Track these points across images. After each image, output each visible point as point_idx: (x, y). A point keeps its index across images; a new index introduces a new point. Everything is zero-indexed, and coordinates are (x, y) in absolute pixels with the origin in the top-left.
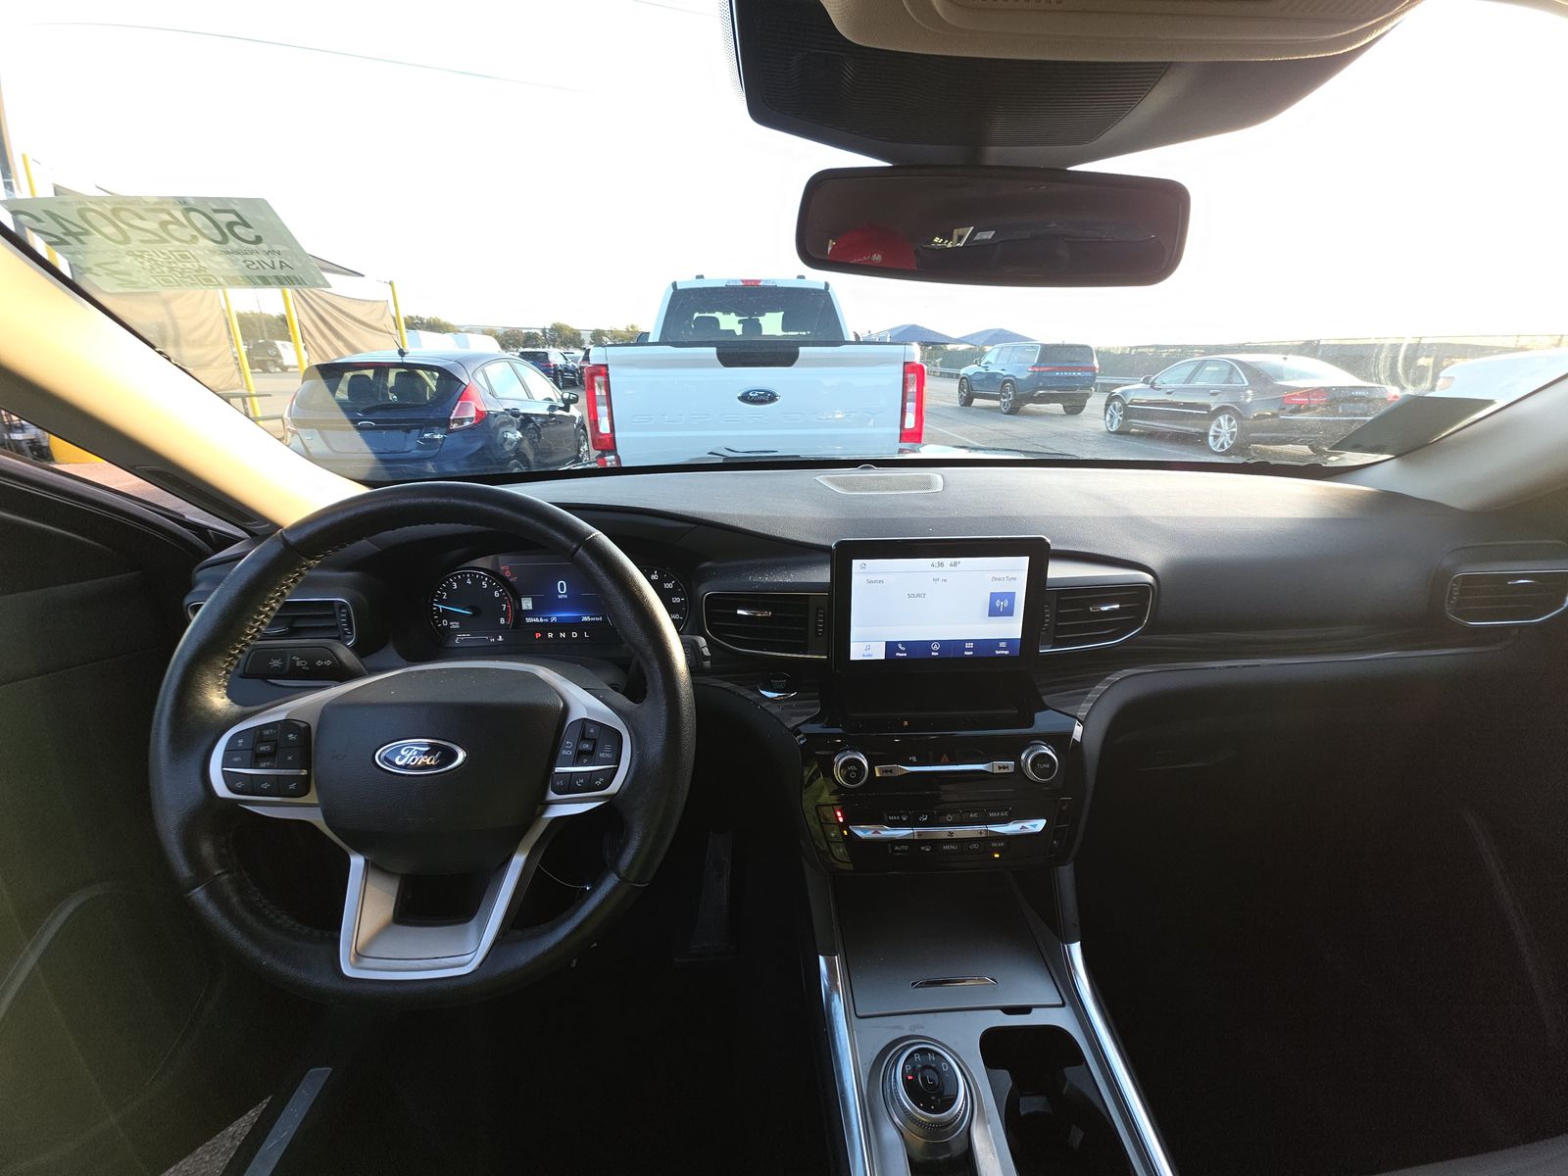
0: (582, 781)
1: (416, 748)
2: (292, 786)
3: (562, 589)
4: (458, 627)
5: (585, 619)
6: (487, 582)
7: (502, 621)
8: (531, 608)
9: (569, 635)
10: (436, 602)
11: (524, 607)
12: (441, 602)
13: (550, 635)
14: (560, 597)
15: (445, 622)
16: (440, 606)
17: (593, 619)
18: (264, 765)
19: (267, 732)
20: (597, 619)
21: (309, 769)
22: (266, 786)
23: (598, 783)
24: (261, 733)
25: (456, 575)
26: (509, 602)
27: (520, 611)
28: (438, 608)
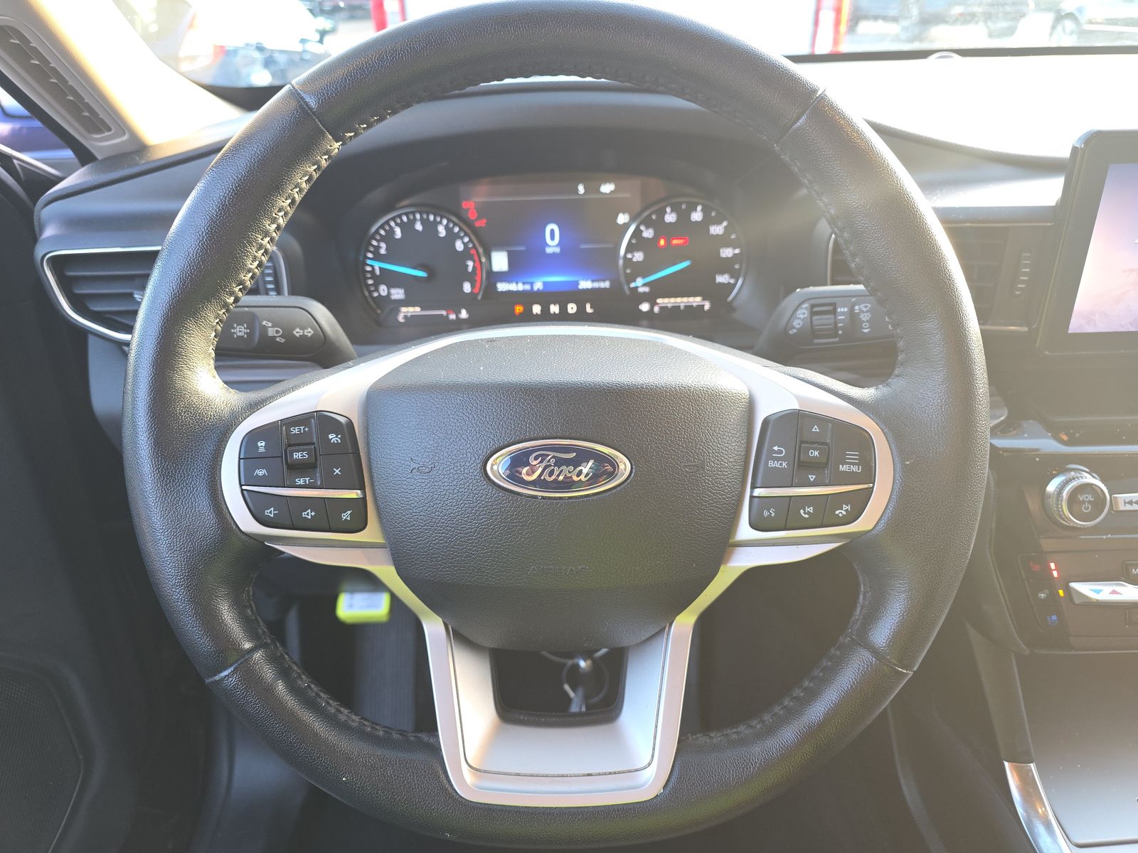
0: (811, 510)
1: (552, 454)
2: (346, 516)
3: (552, 238)
4: (402, 296)
5: (584, 285)
6: (446, 227)
7: (467, 287)
8: (506, 268)
9: (563, 309)
10: (370, 258)
11: (496, 268)
12: (378, 257)
13: (537, 309)
14: (548, 250)
15: (383, 290)
16: (377, 264)
17: (596, 285)
18: (301, 481)
19: (295, 430)
20: (603, 285)
21: (362, 488)
22: (308, 514)
23: (840, 513)
24: (288, 431)
25: (400, 216)
26: (476, 258)
27: (490, 273)
28: (372, 266)
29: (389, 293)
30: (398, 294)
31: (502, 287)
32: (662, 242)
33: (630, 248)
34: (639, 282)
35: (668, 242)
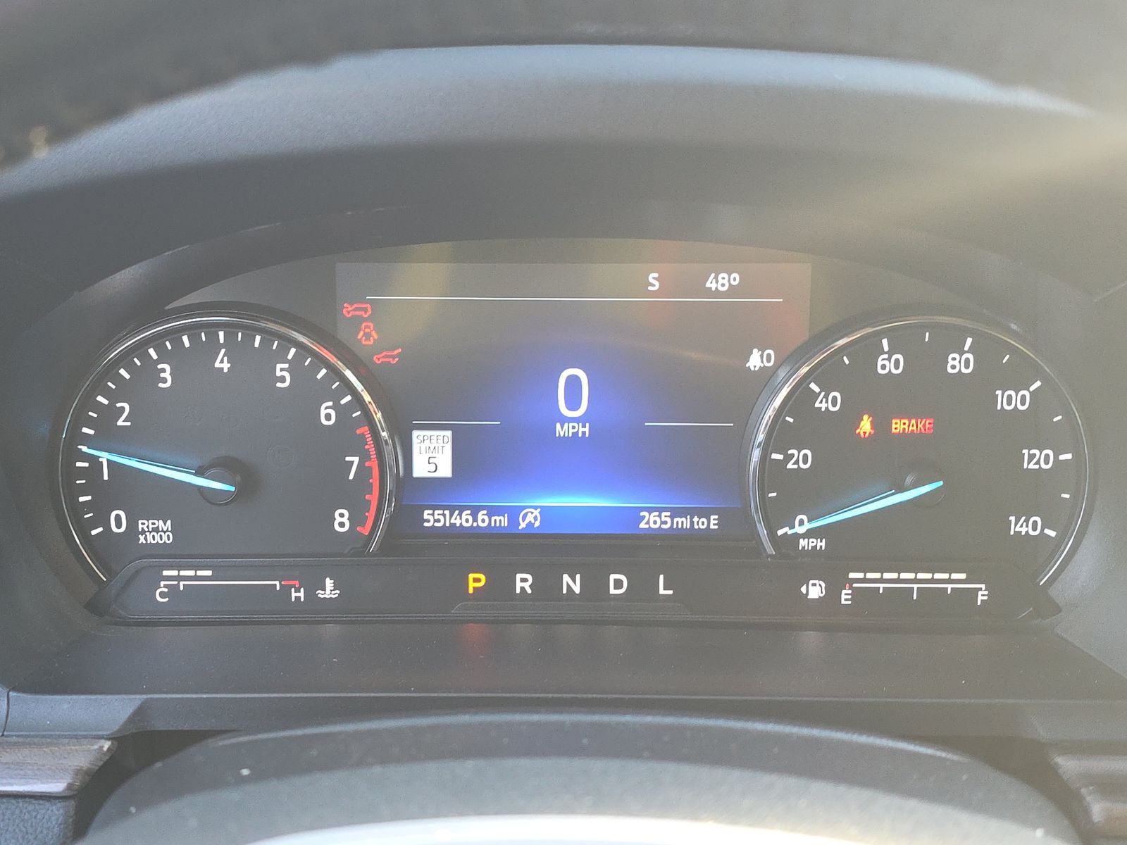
3: (573, 403)
4: (167, 538)
5: (652, 521)
6: (294, 368)
7: (342, 520)
8: (445, 471)
9: (595, 586)
10: (86, 440)
11: (421, 469)
12: (108, 436)
13: (523, 582)
14: (561, 430)
15: (118, 520)
16: (104, 457)
17: (683, 522)
20: (700, 523)
25: (175, 334)
26: (370, 446)
27: (407, 482)
28: (94, 461)
29: (132, 529)
30: (156, 532)
31: (433, 518)
32: (866, 426)
33: (780, 437)
34: (802, 525)
35: (881, 425)
